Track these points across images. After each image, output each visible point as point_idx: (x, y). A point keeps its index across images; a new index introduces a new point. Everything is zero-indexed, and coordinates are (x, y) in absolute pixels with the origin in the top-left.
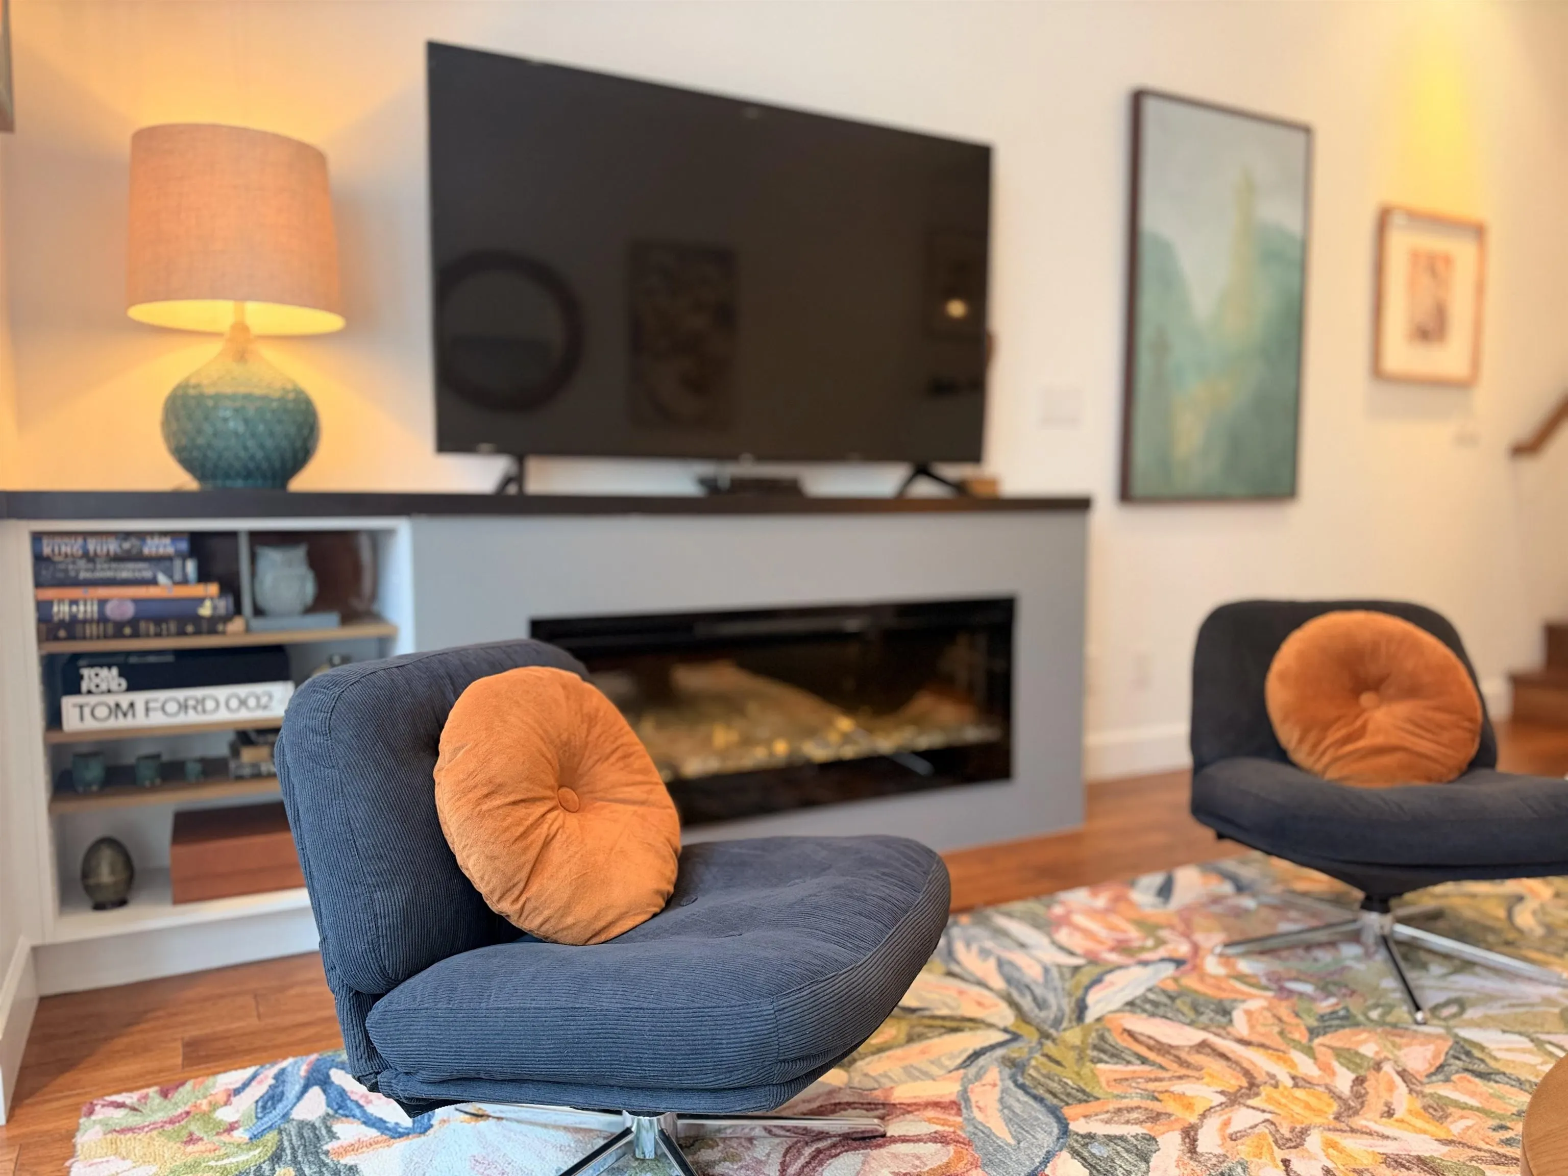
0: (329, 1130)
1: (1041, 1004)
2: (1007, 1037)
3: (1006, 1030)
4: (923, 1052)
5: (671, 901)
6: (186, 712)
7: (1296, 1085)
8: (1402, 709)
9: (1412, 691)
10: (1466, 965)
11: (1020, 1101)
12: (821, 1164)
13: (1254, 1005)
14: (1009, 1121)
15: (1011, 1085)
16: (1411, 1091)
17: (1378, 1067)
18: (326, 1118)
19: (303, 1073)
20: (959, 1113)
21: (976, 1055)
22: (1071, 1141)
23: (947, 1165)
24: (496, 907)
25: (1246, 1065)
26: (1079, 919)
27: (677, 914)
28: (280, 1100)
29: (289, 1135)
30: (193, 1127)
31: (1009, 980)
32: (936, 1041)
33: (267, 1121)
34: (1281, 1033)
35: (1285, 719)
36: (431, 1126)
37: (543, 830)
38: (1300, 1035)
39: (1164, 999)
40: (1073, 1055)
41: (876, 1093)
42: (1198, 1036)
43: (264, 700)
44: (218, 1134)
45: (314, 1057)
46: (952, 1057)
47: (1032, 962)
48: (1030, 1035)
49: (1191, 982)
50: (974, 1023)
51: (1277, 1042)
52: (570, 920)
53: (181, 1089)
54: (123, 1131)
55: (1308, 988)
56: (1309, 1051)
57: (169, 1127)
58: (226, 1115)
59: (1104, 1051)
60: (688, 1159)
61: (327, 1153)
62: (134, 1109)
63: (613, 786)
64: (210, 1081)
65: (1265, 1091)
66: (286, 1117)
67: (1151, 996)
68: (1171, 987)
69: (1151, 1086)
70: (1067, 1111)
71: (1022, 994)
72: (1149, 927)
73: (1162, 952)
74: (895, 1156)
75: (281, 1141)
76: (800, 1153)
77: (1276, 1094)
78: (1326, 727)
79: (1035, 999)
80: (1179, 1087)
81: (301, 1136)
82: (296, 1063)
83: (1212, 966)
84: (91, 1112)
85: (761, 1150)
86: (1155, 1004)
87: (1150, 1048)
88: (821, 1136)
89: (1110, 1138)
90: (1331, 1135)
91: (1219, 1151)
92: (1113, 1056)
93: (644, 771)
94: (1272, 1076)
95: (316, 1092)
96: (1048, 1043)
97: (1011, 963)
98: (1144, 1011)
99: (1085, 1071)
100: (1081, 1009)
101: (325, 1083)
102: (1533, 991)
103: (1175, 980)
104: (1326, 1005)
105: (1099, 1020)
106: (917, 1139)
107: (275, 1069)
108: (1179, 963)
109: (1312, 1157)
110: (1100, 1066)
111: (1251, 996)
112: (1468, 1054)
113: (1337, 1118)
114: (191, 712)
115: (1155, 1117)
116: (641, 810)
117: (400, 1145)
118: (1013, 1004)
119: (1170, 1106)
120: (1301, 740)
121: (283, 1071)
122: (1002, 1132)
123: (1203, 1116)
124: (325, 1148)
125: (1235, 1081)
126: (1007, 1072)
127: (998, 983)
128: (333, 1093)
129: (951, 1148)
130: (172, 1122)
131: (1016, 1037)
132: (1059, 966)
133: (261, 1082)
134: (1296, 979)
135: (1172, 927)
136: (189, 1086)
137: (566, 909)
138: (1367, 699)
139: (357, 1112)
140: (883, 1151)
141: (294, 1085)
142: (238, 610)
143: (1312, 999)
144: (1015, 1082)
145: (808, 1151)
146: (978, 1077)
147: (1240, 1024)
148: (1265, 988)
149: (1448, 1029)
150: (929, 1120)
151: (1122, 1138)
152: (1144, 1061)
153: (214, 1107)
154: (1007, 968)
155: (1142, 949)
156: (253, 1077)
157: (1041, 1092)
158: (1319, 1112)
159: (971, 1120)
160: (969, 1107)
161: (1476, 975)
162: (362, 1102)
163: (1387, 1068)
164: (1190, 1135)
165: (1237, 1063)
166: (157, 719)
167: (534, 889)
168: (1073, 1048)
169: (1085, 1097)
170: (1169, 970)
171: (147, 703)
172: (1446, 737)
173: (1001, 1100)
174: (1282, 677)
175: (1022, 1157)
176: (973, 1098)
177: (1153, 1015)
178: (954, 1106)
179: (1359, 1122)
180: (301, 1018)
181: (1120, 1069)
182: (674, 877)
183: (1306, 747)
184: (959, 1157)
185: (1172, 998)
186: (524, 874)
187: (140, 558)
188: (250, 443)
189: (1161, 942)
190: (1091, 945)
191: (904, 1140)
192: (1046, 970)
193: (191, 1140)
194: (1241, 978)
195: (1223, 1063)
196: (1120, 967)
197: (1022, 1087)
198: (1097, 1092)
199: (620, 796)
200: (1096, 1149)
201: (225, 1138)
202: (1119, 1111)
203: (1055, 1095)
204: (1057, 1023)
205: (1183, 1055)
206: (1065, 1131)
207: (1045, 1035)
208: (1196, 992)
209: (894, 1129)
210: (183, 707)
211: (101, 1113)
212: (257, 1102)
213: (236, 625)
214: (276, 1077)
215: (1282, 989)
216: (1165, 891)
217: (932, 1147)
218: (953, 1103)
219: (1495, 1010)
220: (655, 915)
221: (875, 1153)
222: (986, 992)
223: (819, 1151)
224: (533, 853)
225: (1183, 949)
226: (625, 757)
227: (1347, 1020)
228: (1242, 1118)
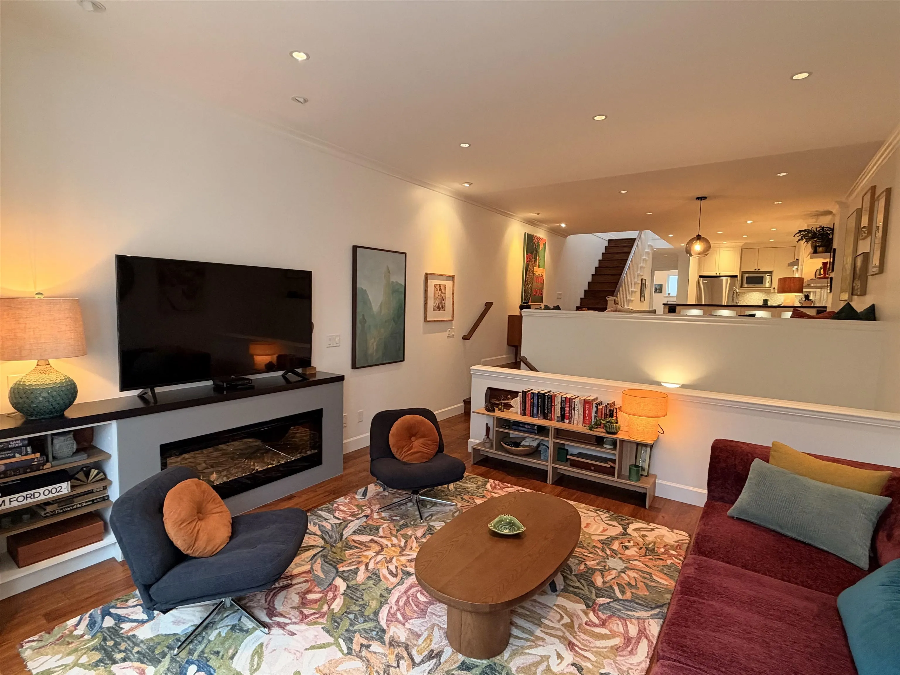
0: (119, 627)
1: (331, 537)
2: (322, 549)
3: (322, 547)
4: (300, 559)
5: (231, 538)
6: (27, 500)
7: (392, 547)
8: (421, 440)
9: (423, 436)
10: (435, 504)
11: (327, 567)
12: (276, 596)
13: (385, 526)
14: (323, 572)
15: (324, 562)
16: (417, 542)
17: (411, 537)
18: (116, 624)
19: (99, 613)
20: (311, 573)
21: (314, 556)
22: (339, 574)
23: (309, 588)
24: (185, 553)
25: (381, 543)
26: (341, 507)
27: (234, 541)
28: (96, 623)
29: (105, 632)
30: (67, 639)
31: (322, 532)
32: (303, 554)
33: (94, 631)
34: (390, 533)
35: (393, 446)
36: (155, 617)
37: (196, 529)
38: (394, 532)
39: (363, 529)
40: (339, 550)
41: (288, 573)
42: (370, 538)
43: (58, 490)
44: (78, 639)
45: (101, 607)
46: (307, 558)
47: (328, 524)
48: (329, 547)
49: (370, 522)
50: (314, 547)
51: (389, 536)
52: (206, 551)
53: (54, 630)
54: (40, 648)
55: (398, 518)
56: (396, 537)
57: (57, 642)
58: (77, 633)
59: (347, 547)
60: (241, 604)
61: (122, 634)
62: (38, 641)
63: (212, 510)
64: (64, 624)
65: (385, 549)
66: (101, 627)
67: (360, 528)
68: (365, 524)
69: (359, 554)
70: (338, 566)
71: (326, 535)
72: (360, 507)
73: (363, 514)
74: (295, 589)
75: (103, 635)
76: (270, 595)
77: (387, 550)
78: (403, 447)
79: (329, 536)
80: (365, 553)
81: (110, 631)
82: (95, 611)
83: (376, 516)
84: (22, 646)
85: (258, 597)
86: (360, 531)
87: (358, 544)
88: (275, 588)
89: (348, 571)
90: (398, 558)
91: (373, 568)
92: (350, 548)
93: (220, 502)
94: (387, 545)
95: (107, 618)
96: (333, 548)
97: (323, 526)
98: (358, 533)
99: (342, 554)
100: (342, 535)
101: (110, 614)
102: (448, 508)
103: (366, 522)
104: (401, 523)
105: (346, 538)
106: (301, 583)
107: (88, 615)
108: (367, 516)
109: (393, 564)
110: (346, 552)
111: (384, 523)
112: (431, 529)
113: (400, 553)
114: (29, 499)
115: (359, 562)
116: (221, 514)
117: (147, 625)
118: (323, 539)
119: (363, 559)
120: (397, 452)
121: (91, 614)
122: (322, 576)
123: (370, 560)
124: (121, 632)
125: (378, 548)
126: (323, 559)
127: (319, 533)
128: (115, 616)
129: (309, 583)
130: (58, 640)
131: (324, 548)
132: (335, 524)
133: (85, 620)
134: (396, 516)
135: (366, 505)
136: (57, 628)
137: (205, 548)
138: (413, 439)
139: (127, 620)
140: (292, 588)
141: (98, 617)
142: (47, 461)
143: (399, 521)
144: (325, 561)
145: (272, 593)
146: (315, 562)
147: (381, 533)
148: (388, 520)
149: (428, 523)
150: (303, 577)
151: (351, 570)
152: (357, 548)
153: (72, 632)
154: (321, 527)
155: (359, 514)
156: (81, 619)
157: (331, 562)
158: (396, 552)
159: (314, 574)
160: (313, 571)
161: (437, 506)
162: (127, 616)
163: (413, 537)
164: (367, 565)
165: (379, 543)
166: (15, 504)
167: (196, 546)
168: (340, 548)
169: (342, 561)
170: (364, 519)
171: (10, 499)
172: (431, 447)
173: (321, 567)
174: (392, 435)
175: (327, 581)
176: (314, 568)
177: (359, 534)
178: (309, 572)
179: (405, 553)
180: (86, 596)
181: (351, 551)
182: (231, 531)
183: (398, 454)
184: (311, 585)
185: (365, 528)
186: (193, 542)
187: (9, 449)
188: (54, 403)
189: (363, 511)
190: (344, 515)
191: (297, 584)
192: (332, 526)
193: (69, 643)
194: (382, 518)
195: (376, 544)
196: (352, 521)
197: (327, 562)
198: (346, 559)
199: (214, 512)
200: (345, 574)
201: (81, 639)
202: (350, 563)
203: (335, 562)
204: (335, 541)
205: (367, 544)
206: (337, 571)
207: (332, 546)
208: (371, 525)
209: (294, 582)
210: (26, 498)
211: (26, 646)
212: (87, 626)
213: (48, 465)
214: (89, 617)
215: (392, 519)
216: (365, 494)
217: (305, 584)
218: (309, 571)
219: (439, 516)
220: (228, 543)
221: (290, 589)
222: (316, 537)
223: (275, 593)
224: (194, 537)
225: (369, 512)
226: (214, 500)
227: (405, 526)
228: (379, 558)
